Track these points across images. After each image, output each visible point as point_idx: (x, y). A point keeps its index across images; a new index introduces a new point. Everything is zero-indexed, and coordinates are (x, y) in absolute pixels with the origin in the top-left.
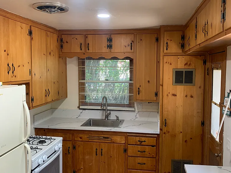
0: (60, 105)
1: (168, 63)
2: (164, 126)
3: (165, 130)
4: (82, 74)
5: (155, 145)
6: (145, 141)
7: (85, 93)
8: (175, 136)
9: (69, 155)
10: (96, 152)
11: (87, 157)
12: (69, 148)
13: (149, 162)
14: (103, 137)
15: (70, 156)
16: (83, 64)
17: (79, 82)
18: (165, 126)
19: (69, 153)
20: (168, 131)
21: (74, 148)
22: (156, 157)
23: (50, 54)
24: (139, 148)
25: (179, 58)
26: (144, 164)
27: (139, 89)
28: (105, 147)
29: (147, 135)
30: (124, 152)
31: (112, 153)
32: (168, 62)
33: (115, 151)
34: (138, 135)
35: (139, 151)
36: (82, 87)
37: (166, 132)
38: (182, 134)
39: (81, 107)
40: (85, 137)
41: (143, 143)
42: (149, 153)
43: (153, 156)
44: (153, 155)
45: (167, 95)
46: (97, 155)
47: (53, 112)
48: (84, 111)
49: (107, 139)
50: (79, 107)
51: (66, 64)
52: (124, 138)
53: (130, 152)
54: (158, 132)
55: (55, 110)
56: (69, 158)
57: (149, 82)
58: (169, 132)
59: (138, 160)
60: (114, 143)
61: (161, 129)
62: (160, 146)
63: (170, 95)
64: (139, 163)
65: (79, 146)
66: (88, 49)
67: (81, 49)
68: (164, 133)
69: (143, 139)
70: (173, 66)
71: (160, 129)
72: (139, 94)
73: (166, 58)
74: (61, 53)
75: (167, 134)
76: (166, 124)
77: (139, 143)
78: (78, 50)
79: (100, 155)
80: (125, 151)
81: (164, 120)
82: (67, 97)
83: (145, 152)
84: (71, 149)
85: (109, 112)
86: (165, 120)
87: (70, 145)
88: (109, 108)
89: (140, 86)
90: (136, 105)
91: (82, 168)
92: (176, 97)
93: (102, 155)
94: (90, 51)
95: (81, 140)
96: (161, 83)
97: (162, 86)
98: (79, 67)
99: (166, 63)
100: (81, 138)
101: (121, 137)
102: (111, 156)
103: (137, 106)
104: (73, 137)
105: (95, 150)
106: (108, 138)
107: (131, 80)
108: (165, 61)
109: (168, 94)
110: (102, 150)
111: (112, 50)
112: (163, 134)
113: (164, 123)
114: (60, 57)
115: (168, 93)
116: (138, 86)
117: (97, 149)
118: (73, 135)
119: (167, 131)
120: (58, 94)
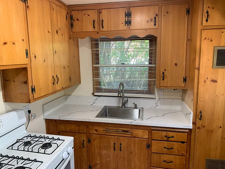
0: (73, 92)
1: (208, 39)
2: (198, 120)
3: (199, 123)
4: (96, 58)
5: (186, 141)
6: (173, 137)
7: (99, 79)
8: (212, 131)
9: (84, 149)
10: (114, 147)
11: (104, 152)
12: (83, 141)
13: (177, 160)
14: (122, 130)
15: (84, 150)
16: (97, 46)
17: (93, 67)
18: (200, 119)
19: (84, 146)
20: (203, 126)
21: (89, 141)
22: (187, 156)
23: (57, 32)
24: (166, 144)
25: (223, 32)
26: (171, 162)
27: (163, 73)
28: (124, 142)
29: (176, 130)
30: (147, 148)
31: (132, 149)
32: (207, 38)
33: (136, 147)
34: (164, 129)
35: (165, 148)
36: (96, 72)
37: (200, 126)
38: (221, 129)
39: (95, 94)
40: (101, 130)
41: (170, 139)
42: (178, 151)
43: (182, 154)
44: (183, 152)
45: (205, 81)
46: (115, 150)
47: (66, 99)
48: (99, 98)
49: (126, 133)
50: (93, 94)
51: (78, 46)
52: (147, 132)
53: (154, 148)
54: (190, 126)
55: (68, 97)
56: (84, 153)
57: (176, 65)
58: (204, 127)
59: (164, 157)
60: (135, 137)
61: (194, 123)
62: (192, 142)
63: (208, 82)
64: (165, 161)
65: (94, 140)
66: (103, 27)
67: (94, 28)
68: (198, 128)
69: (171, 134)
70: (214, 44)
71: (193, 123)
72: (163, 79)
73: (205, 34)
74: (71, 33)
75: (202, 130)
76: (201, 117)
77: (165, 139)
78: (91, 29)
79: (119, 150)
80: (149, 146)
81: (198, 112)
82: (80, 83)
83: (172, 148)
84: (85, 143)
85: (126, 99)
86: (201, 112)
87: (84, 138)
88: (126, 95)
89: (165, 70)
91: (98, 164)
92: (215, 83)
93: (121, 150)
94: (105, 29)
95: (97, 133)
96: (197, 66)
97: (199, 69)
98: (92, 50)
99: (205, 39)
100: (96, 131)
101: (143, 130)
102: (131, 152)
103: (158, 92)
104: (88, 129)
105: (112, 144)
106: (128, 131)
107: (150, 63)
108: (204, 36)
109: (206, 80)
110: (121, 144)
112: (197, 129)
113: (198, 116)
114: (70, 38)
115: (206, 78)
116: (162, 70)
117: (115, 144)
118: (87, 127)
119: (202, 125)
120: (70, 80)
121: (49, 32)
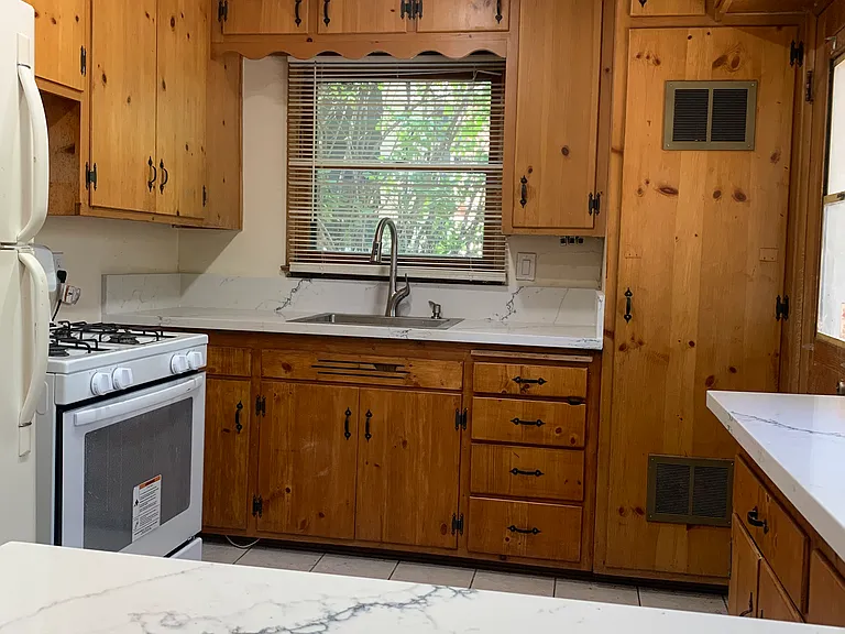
1: (648, 57)
2: (621, 320)
3: (625, 331)
4: (301, 131)
5: (584, 396)
6: (541, 382)
7: (309, 212)
8: (666, 358)
9: (238, 438)
10: (347, 423)
11: (309, 445)
12: (240, 406)
13: (557, 468)
14: (375, 365)
15: (241, 440)
16: (307, 92)
17: (288, 166)
18: (628, 318)
19: (239, 427)
20: (637, 340)
21: (260, 406)
22: (586, 447)
23: (173, 25)
24: (519, 407)
25: (690, 38)
26: (538, 473)
27: (524, 181)
28: (380, 404)
29: (552, 357)
30: (457, 426)
31: (408, 430)
32: (645, 55)
33: (422, 421)
34: (513, 355)
35: (516, 421)
36: (299, 188)
37: (628, 342)
38: (694, 349)
39: (295, 267)
40: (303, 363)
41: (535, 389)
42: (559, 431)
43: (573, 441)
44: (576, 436)
45: (640, 191)
46: (347, 435)
47: (183, 288)
48: (305, 283)
49: (390, 374)
50: (285, 269)
51: (241, 94)
52: (457, 368)
53: (480, 425)
54: (597, 341)
55: (191, 282)
56: (237, 451)
57: (565, 151)
58: (641, 343)
59: (513, 457)
60: (417, 387)
61: (609, 333)
62: (604, 400)
63: (651, 191)
64: (515, 471)
65: (278, 400)
66: (327, 21)
67: (298, 21)
68: (622, 348)
69: (535, 372)
70: (666, 71)
71: (606, 332)
72: (523, 202)
73: (638, 40)
74: (219, 38)
75: (634, 352)
76: (628, 311)
77: (516, 388)
78: (288, 26)
79: (362, 437)
80: (463, 419)
81: (621, 295)
82: (240, 228)
83: (539, 423)
84: (246, 412)
86: (628, 293)
87: (242, 394)
89: (530, 171)
90: (510, 260)
91: (288, 490)
92: (672, 198)
93: (368, 436)
94: (336, 26)
95: (288, 376)
96: (616, 143)
97: (621, 153)
98: (289, 107)
99: (638, 57)
100: (287, 367)
101: (445, 363)
102: (405, 443)
103: (516, 263)
104: (258, 365)
105: (340, 415)
106: (393, 367)
108: (634, 50)
109: (644, 187)
110: (369, 415)
111: (423, 24)
112: (617, 352)
113: (623, 308)
114: (213, 56)
115: (643, 182)
116: (521, 171)
117: (348, 413)
118: (256, 355)
119: (633, 339)
120: (204, 199)
121: (147, 15)
